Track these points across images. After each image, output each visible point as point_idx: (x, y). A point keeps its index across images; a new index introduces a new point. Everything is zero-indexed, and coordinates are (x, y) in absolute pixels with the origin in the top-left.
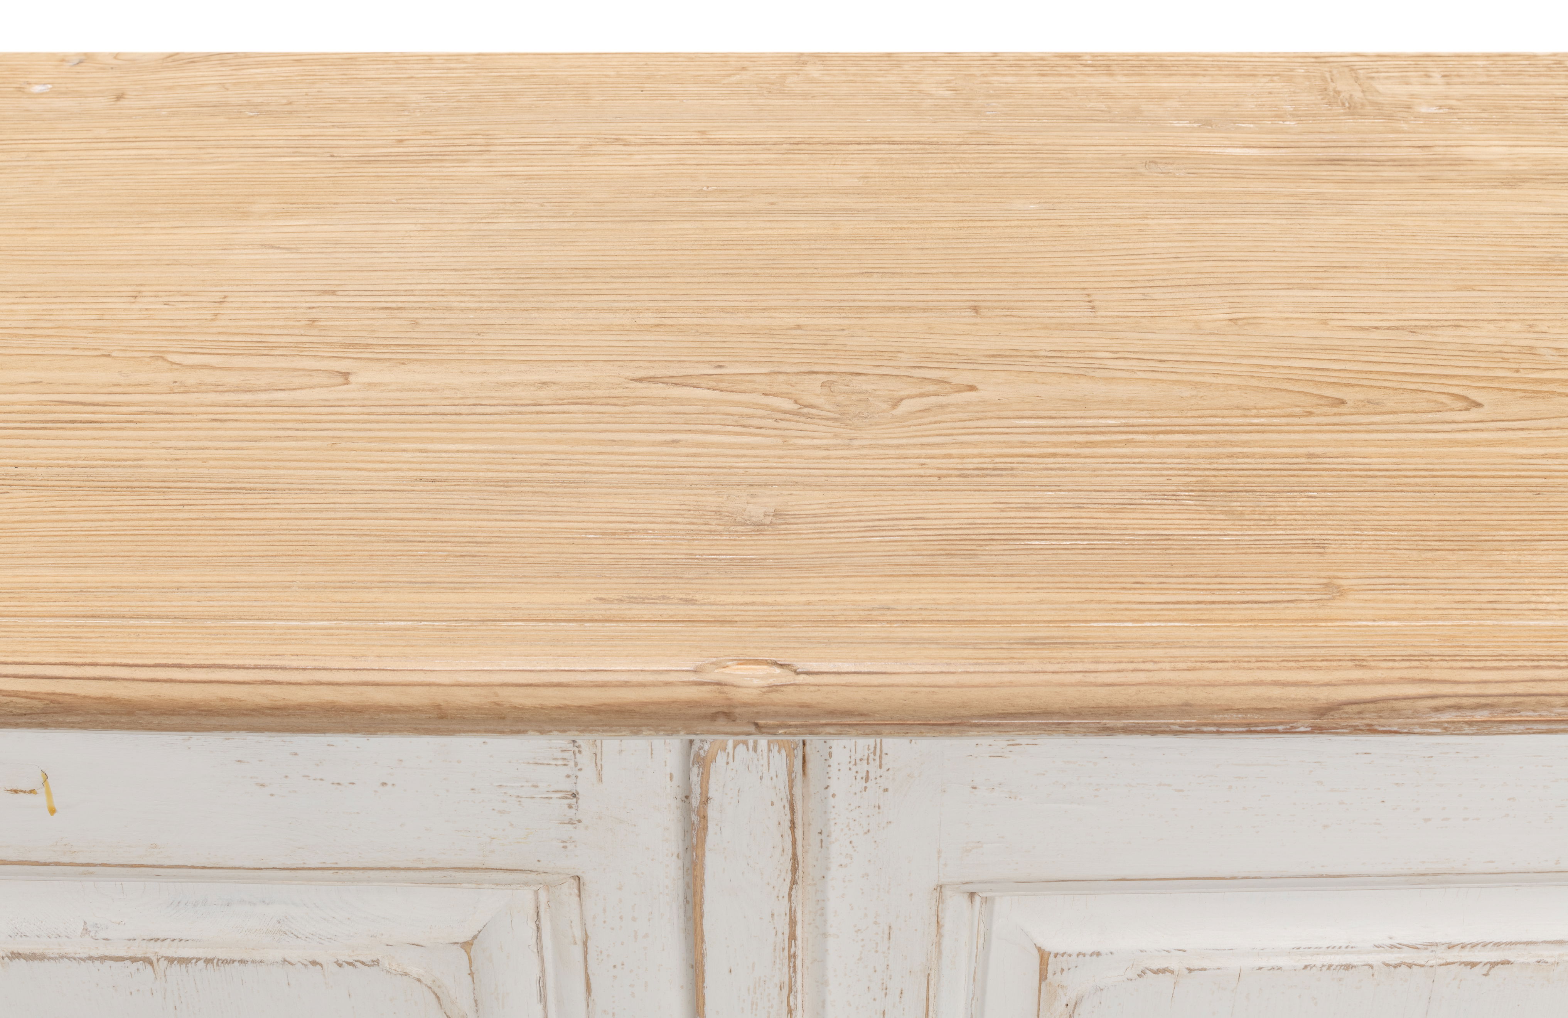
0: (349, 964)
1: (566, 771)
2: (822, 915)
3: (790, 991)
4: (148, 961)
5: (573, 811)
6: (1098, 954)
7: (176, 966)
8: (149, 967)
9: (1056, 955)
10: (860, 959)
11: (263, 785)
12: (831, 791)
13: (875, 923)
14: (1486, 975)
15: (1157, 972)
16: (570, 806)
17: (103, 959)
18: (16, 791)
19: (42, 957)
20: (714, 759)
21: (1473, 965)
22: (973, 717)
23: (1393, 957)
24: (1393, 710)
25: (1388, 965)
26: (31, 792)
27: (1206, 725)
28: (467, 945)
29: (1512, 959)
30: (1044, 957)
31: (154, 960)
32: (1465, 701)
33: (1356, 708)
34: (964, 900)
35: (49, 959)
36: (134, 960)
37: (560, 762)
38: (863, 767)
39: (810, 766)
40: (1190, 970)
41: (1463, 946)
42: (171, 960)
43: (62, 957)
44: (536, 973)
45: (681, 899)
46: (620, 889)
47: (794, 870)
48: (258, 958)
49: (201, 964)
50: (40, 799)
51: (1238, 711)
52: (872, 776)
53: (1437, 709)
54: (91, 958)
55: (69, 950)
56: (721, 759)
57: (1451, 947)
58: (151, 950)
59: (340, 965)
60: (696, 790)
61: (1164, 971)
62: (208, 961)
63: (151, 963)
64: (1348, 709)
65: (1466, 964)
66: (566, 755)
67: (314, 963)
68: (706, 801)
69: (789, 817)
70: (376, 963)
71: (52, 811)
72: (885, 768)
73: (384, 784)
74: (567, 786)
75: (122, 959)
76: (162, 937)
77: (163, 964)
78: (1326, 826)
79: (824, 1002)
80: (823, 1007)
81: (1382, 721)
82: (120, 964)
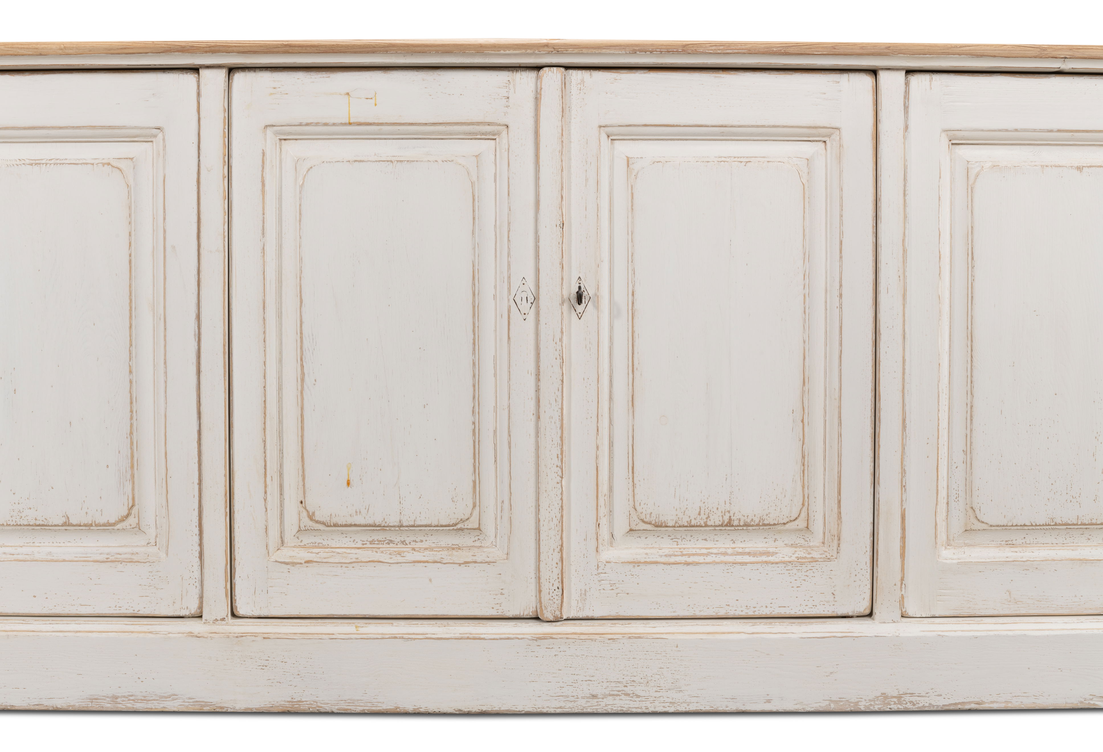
0: (445, 161)
1: (507, 90)
2: (570, 135)
3: (562, 154)
4: (391, 161)
5: (508, 103)
6: (642, 158)
7: (399, 163)
8: (392, 163)
9: (631, 158)
10: (580, 151)
11: (430, 95)
12: (572, 93)
13: (583, 138)
14: (745, 166)
15: (657, 162)
16: (507, 101)
17: (379, 161)
18: (367, 99)
19: (363, 161)
20: (543, 76)
21: (741, 162)
22: (603, 46)
23: (720, 160)
24: (701, 46)
25: (718, 161)
26: (371, 99)
27: (657, 49)
28: (476, 156)
29: (751, 161)
30: (628, 158)
31: (393, 161)
32: (717, 44)
33: (692, 45)
34: (606, 137)
35: (365, 161)
36: (388, 161)
37: (505, 87)
38: (579, 86)
39: (566, 85)
40: (666, 162)
41: (738, 158)
42: (398, 161)
43: (368, 161)
44: (494, 171)
45: (534, 132)
46: (518, 129)
47: (563, 112)
48: (421, 160)
49: (406, 162)
50: (373, 101)
51: (665, 46)
52: (582, 89)
53: (711, 46)
54: (376, 161)
55: (370, 159)
56: (545, 76)
57: (735, 157)
58: (393, 159)
59: (443, 162)
60: (539, 86)
61: (660, 162)
62: (408, 161)
63: (392, 162)
64: (690, 45)
65: (739, 162)
66: (507, 85)
67: (436, 161)
68: (541, 89)
69: (561, 94)
70: (452, 161)
71: (376, 105)
72: (585, 86)
73: (461, 95)
74: (506, 95)
75: (385, 161)
76: (396, 155)
77: (396, 162)
78: (695, 108)
79: (570, 166)
80: (570, 168)
81: (698, 49)
82: (384, 163)
